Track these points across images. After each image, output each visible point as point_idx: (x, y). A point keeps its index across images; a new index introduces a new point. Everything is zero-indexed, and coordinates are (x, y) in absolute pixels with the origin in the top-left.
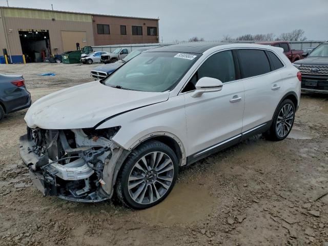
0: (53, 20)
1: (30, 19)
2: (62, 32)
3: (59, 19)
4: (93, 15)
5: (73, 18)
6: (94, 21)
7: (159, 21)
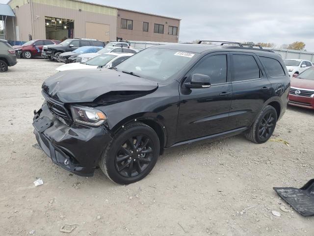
0: (80, 10)
1: (58, 7)
2: (87, 23)
3: (85, 10)
4: (119, 9)
5: (99, 10)
6: (119, 15)
7: (181, 21)
